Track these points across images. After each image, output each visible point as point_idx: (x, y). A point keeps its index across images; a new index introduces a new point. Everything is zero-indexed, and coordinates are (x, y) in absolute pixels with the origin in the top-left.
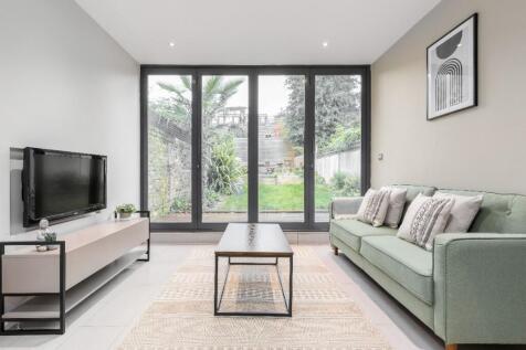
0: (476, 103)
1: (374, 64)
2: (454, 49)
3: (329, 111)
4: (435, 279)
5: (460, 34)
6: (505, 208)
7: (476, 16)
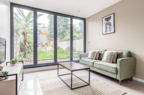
0: (114, 32)
1: (87, 18)
2: (109, 20)
3: (62, 28)
4: (118, 68)
5: (111, 17)
6: (122, 53)
7: (114, 14)
